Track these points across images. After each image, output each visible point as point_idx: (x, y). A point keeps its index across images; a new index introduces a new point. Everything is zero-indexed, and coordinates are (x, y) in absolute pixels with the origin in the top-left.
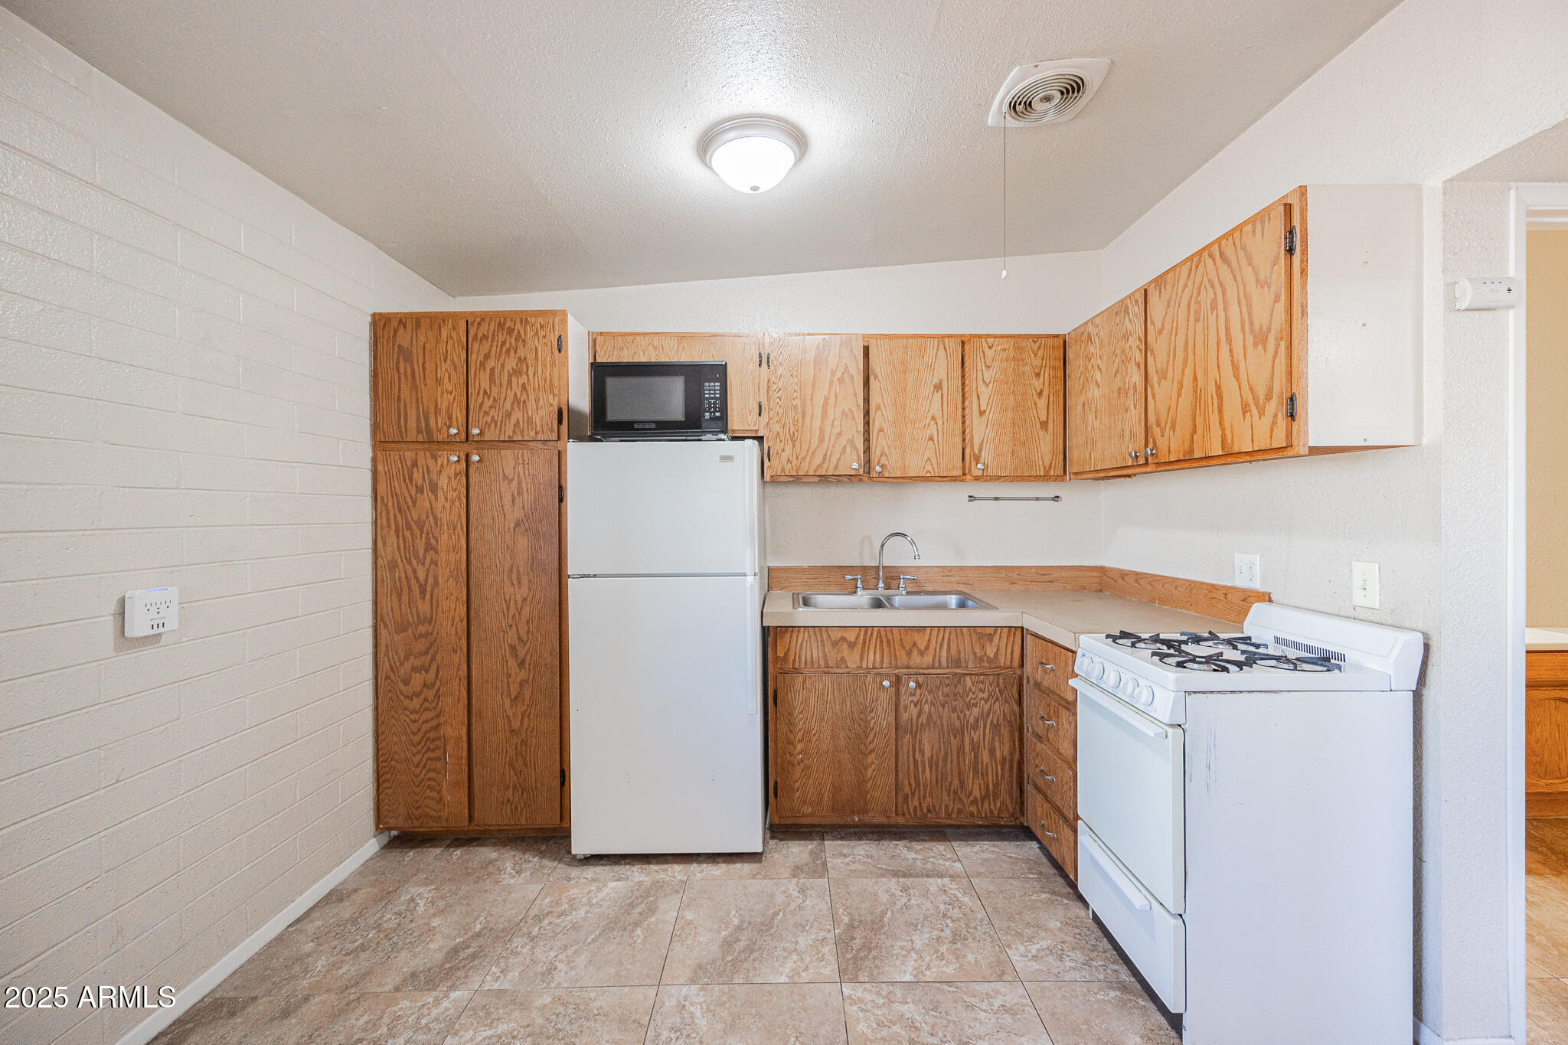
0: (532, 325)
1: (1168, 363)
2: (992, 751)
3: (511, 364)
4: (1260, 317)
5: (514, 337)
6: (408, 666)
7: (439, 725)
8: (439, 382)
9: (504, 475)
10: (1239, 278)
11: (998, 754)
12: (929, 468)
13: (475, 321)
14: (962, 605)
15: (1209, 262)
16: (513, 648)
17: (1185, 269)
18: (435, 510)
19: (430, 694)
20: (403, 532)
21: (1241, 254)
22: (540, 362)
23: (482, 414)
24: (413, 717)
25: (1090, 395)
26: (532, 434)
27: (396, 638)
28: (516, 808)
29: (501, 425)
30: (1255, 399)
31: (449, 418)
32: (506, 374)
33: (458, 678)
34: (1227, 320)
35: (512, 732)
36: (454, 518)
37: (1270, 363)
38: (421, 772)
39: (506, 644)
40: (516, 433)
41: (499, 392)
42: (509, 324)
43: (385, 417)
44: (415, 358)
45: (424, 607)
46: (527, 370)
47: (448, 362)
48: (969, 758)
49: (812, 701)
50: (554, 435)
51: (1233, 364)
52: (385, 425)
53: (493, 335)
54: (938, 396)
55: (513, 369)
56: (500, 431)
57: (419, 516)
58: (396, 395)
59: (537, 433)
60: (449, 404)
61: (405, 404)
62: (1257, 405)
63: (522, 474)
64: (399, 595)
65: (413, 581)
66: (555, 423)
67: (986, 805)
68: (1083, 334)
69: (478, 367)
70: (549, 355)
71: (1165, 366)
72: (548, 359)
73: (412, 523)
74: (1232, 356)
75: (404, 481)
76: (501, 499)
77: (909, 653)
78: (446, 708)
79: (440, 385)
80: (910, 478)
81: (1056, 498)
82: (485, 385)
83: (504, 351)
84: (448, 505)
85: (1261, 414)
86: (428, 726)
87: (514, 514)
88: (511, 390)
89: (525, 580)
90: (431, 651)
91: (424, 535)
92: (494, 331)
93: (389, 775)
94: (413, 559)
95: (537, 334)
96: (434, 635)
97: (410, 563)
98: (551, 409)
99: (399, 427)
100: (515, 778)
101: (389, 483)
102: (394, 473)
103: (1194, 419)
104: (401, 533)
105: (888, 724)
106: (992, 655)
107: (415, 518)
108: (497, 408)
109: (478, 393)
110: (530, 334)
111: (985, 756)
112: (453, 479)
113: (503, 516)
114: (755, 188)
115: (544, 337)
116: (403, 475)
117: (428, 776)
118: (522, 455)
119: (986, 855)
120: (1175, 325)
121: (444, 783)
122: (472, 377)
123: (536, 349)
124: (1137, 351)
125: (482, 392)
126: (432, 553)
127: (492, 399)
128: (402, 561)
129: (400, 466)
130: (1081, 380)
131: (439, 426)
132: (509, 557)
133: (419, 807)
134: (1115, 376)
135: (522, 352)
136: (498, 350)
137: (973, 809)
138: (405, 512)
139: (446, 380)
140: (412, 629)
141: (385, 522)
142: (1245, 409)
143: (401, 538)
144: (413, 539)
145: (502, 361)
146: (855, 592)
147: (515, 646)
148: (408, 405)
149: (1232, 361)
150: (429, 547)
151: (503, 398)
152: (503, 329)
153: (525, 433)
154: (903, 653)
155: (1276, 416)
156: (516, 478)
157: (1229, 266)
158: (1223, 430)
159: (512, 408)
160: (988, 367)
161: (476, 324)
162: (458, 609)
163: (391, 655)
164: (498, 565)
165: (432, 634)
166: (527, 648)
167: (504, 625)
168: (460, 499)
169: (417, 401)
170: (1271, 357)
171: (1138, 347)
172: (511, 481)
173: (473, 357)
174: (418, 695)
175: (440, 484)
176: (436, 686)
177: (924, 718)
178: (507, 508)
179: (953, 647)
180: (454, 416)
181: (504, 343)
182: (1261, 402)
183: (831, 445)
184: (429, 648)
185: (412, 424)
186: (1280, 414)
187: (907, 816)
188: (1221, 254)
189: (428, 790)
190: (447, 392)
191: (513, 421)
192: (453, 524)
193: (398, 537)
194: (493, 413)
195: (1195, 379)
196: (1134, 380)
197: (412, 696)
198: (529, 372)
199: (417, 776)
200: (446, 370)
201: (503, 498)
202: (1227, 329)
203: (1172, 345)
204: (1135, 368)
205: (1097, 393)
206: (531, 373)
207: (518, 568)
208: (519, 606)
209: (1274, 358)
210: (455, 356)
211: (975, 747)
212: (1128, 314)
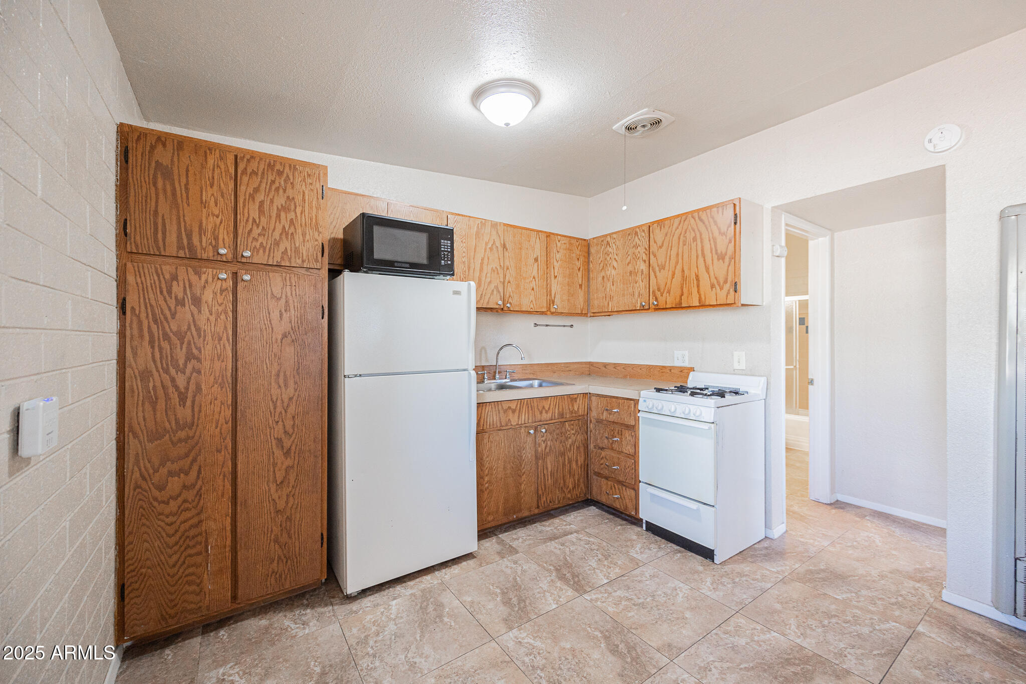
0: (300, 172)
1: (665, 262)
2: (577, 461)
3: (280, 201)
4: (721, 248)
5: (283, 179)
6: (164, 471)
7: (200, 522)
8: (204, 204)
9: (272, 294)
10: (709, 230)
11: (579, 463)
12: (532, 306)
13: (244, 157)
14: (540, 385)
15: (692, 221)
16: (279, 440)
17: (677, 221)
18: (198, 323)
19: (190, 495)
20: (159, 342)
21: (711, 220)
22: (307, 204)
23: (250, 240)
24: (171, 519)
25: (608, 273)
26: (299, 261)
27: (149, 446)
28: (280, 576)
29: (270, 251)
30: (718, 283)
31: (215, 239)
32: (275, 208)
33: (222, 474)
34: (702, 247)
35: (277, 512)
36: (220, 329)
37: (726, 268)
38: (178, 571)
39: (272, 438)
40: (284, 260)
41: (269, 223)
42: (278, 167)
43: (138, 229)
44: (176, 177)
45: (184, 413)
46: (296, 208)
47: (215, 187)
48: (567, 468)
49: (493, 449)
50: (318, 264)
51: (706, 266)
52: (138, 238)
53: (263, 173)
54: (536, 265)
55: (282, 205)
56: (269, 256)
57: (179, 326)
58: (153, 208)
59: (303, 261)
60: (215, 226)
61: (163, 220)
62: (719, 285)
63: (289, 294)
64: (154, 404)
65: (171, 390)
66: (320, 255)
67: (574, 492)
68: (604, 240)
69: (247, 198)
70: (315, 199)
71: (664, 263)
72: (314, 203)
73: (171, 335)
74: (705, 263)
75: (161, 292)
76: (269, 314)
77: (541, 413)
78: (209, 505)
79: (205, 207)
80: (522, 312)
81: (572, 326)
82: (255, 214)
83: (273, 188)
84: (212, 318)
85: (721, 289)
86: (187, 525)
87: (281, 327)
88: (280, 223)
89: (291, 383)
90: (192, 454)
91: (185, 346)
92: (264, 169)
93: (138, 584)
94: (171, 368)
95: (304, 180)
96: (196, 438)
97: (167, 371)
98: (316, 243)
99: (156, 240)
100: (280, 552)
101: (142, 295)
102: (149, 285)
103: (682, 290)
104: (157, 344)
105: (531, 456)
106: (576, 409)
107: (174, 328)
108: (266, 236)
109: (247, 221)
110: (298, 180)
111: (574, 465)
112: (218, 294)
113: (270, 329)
114: (507, 125)
115: (311, 184)
116: (160, 287)
117: (187, 572)
118: (290, 278)
119: (579, 518)
120: (670, 245)
121: (205, 575)
122: (241, 205)
123: (304, 193)
124: (644, 255)
125: (251, 220)
126: (193, 362)
127: (261, 227)
128: (158, 371)
129: (156, 278)
130: (602, 265)
131: (204, 245)
132: (276, 364)
133: (175, 605)
134: (628, 265)
135: (290, 192)
136: (268, 187)
137: (569, 496)
138: (161, 322)
139: (212, 203)
140: (170, 436)
141: (136, 332)
142: (713, 286)
143: (157, 349)
144: (171, 349)
145: (271, 196)
146: (483, 382)
147: (281, 439)
148: (167, 221)
149: (705, 265)
150: (190, 357)
151: (272, 227)
152: (273, 170)
153: (293, 260)
154: (539, 413)
155: (729, 290)
156: (284, 297)
157: (704, 223)
158: (700, 295)
159: (281, 238)
160: (558, 252)
161: (245, 160)
162: (222, 412)
163: (142, 465)
164: (266, 371)
165: (193, 437)
166: (292, 439)
167: (271, 422)
168: (226, 313)
169: (178, 218)
170: (727, 266)
171: (644, 252)
172: (279, 299)
173: (242, 189)
174: (175, 498)
175: (204, 298)
176: (197, 487)
177: (548, 450)
178: (275, 321)
179: (561, 407)
180: (221, 237)
181: (273, 182)
182: (721, 284)
183: (485, 289)
184: (190, 451)
185: (172, 238)
186: (731, 290)
187: (541, 508)
188: (699, 218)
189: (186, 586)
190: (213, 215)
191: (282, 248)
192: (219, 336)
193: (153, 347)
194: (261, 239)
195: (683, 271)
196: (641, 268)
197: (169, 500)
198: (297, 210)
199: (172, 577)
200: (213, 195)
201: (271, 313)
202: (703, 250)
203: (669, 254)
204: (642, 263)
205: (613, 272)
206: (299, 210)
207: (285, 372)
208: (285, 404)
209: (728, 266)
210: (222, 184)
211: (570, 462)
212: (638, 236)
